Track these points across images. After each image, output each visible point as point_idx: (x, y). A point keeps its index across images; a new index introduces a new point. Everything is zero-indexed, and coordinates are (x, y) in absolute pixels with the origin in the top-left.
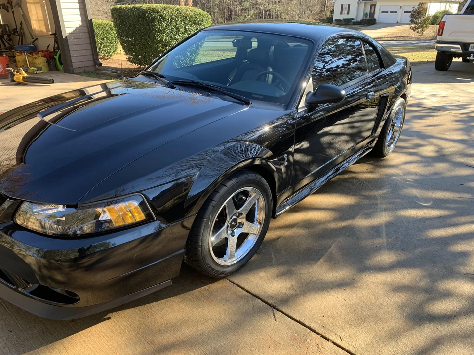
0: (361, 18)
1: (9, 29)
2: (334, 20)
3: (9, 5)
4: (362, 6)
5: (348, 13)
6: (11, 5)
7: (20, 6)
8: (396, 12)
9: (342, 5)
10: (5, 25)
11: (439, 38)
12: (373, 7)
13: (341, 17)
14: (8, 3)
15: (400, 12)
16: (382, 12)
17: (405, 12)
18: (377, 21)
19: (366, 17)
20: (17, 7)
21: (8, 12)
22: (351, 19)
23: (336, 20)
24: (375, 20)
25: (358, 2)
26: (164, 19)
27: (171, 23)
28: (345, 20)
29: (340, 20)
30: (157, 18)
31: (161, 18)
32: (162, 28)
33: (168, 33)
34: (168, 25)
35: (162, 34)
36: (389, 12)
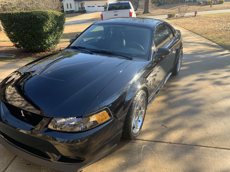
0: (77, 10)
2: (65, 11)
4: (77, 4)
5: (71, 8)
8: (94, 7)
9: (67, 4)
12: (82, 4)
13: (69, 9)
15: (96, 6)
16: (88, 7)
17: (98, 6)
18: (87, 11)
19: (80, 9)
22: (73, 10)
23: (66, 11)
24: (86, 10)
25: (75, 2)
26: (49, 19)
27: (52, 21)
28: (70, 11)
29: (68, 11)
30: (45, 19)
31: (47, 18)
32: (47, 25)
33: (50, 27)
34: (50, 22)
35: (48, 28)
36: (91, 7)
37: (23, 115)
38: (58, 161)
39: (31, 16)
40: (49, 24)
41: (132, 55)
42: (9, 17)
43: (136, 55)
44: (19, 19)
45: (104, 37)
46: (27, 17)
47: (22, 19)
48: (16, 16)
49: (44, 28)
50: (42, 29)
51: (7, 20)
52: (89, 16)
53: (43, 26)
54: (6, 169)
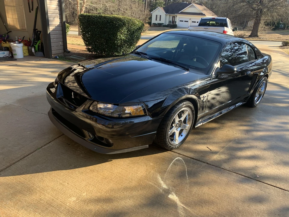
0: (167, 23)
2: (152, 23)
4: (168, 16)
5: (160, 20)
8: (187, 22)
9: (157, 16)
12: (174, 18)
13: (157, 22)
15: (190, 22)
16: (180, 21)
17: (193, 22)
18: (178, 26)
19: (170, 23)
22: (162, 23)
24: (177, 25)
25: (166, 14)
26: (125, 25)
27: (128, 28)
28: (158, 24)
29: (156, 24)
30: (121, 25)
31: (124, 25)
32: (122, 31)
33: (125, 34)
34: (126, 29)
35: (122, 35)
36: (184, 21)
37: (73, 97)
38: (91, 141)
39: (109, 20)
40: (124, 30)
41: (191, 67)
42: (88, 19)
43: (194, 68)
44: (97, 22)
45: (174, 50)
46: (105, 20)
47: (99, 22)
48: (94, 19)
49: (119, 34)
50: (116, 35)
51: (85, 22)
53: (118, 32)
54: (50, 142)
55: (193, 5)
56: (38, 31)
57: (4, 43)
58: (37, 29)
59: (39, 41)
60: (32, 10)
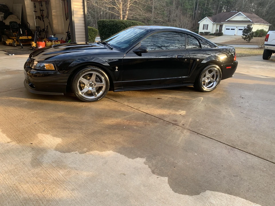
0: (214, 32)
1: (40, 29)
2: (199, 32)
3: (41, 17)
4: (215, 26)
5: (207, 29)
6: (43, 17)
7: (48, 18)
8: (234, 29)
9: (204, 25)
10: (38, 27)
11: (266, 43)
12: (221, 26)
13: (204, 31)
14: (41, 16)
15: (236, 29)
16: (227, 29)
17: (239, 30)
19: (217, 31)
20: (46, 18)
21: (41, 20)
22: (208, 32)
23: (200, 32)
24: (222, 33)
25: (213, 23)
28: (205, 32)
29: (203, 33)
36: (230, 29)
52: (224, 39)
55: (240, 13)
56: (70, 33)
57: (48, 42)
58: (69, 32)
59: (70, 40)
60: (68, 19)
